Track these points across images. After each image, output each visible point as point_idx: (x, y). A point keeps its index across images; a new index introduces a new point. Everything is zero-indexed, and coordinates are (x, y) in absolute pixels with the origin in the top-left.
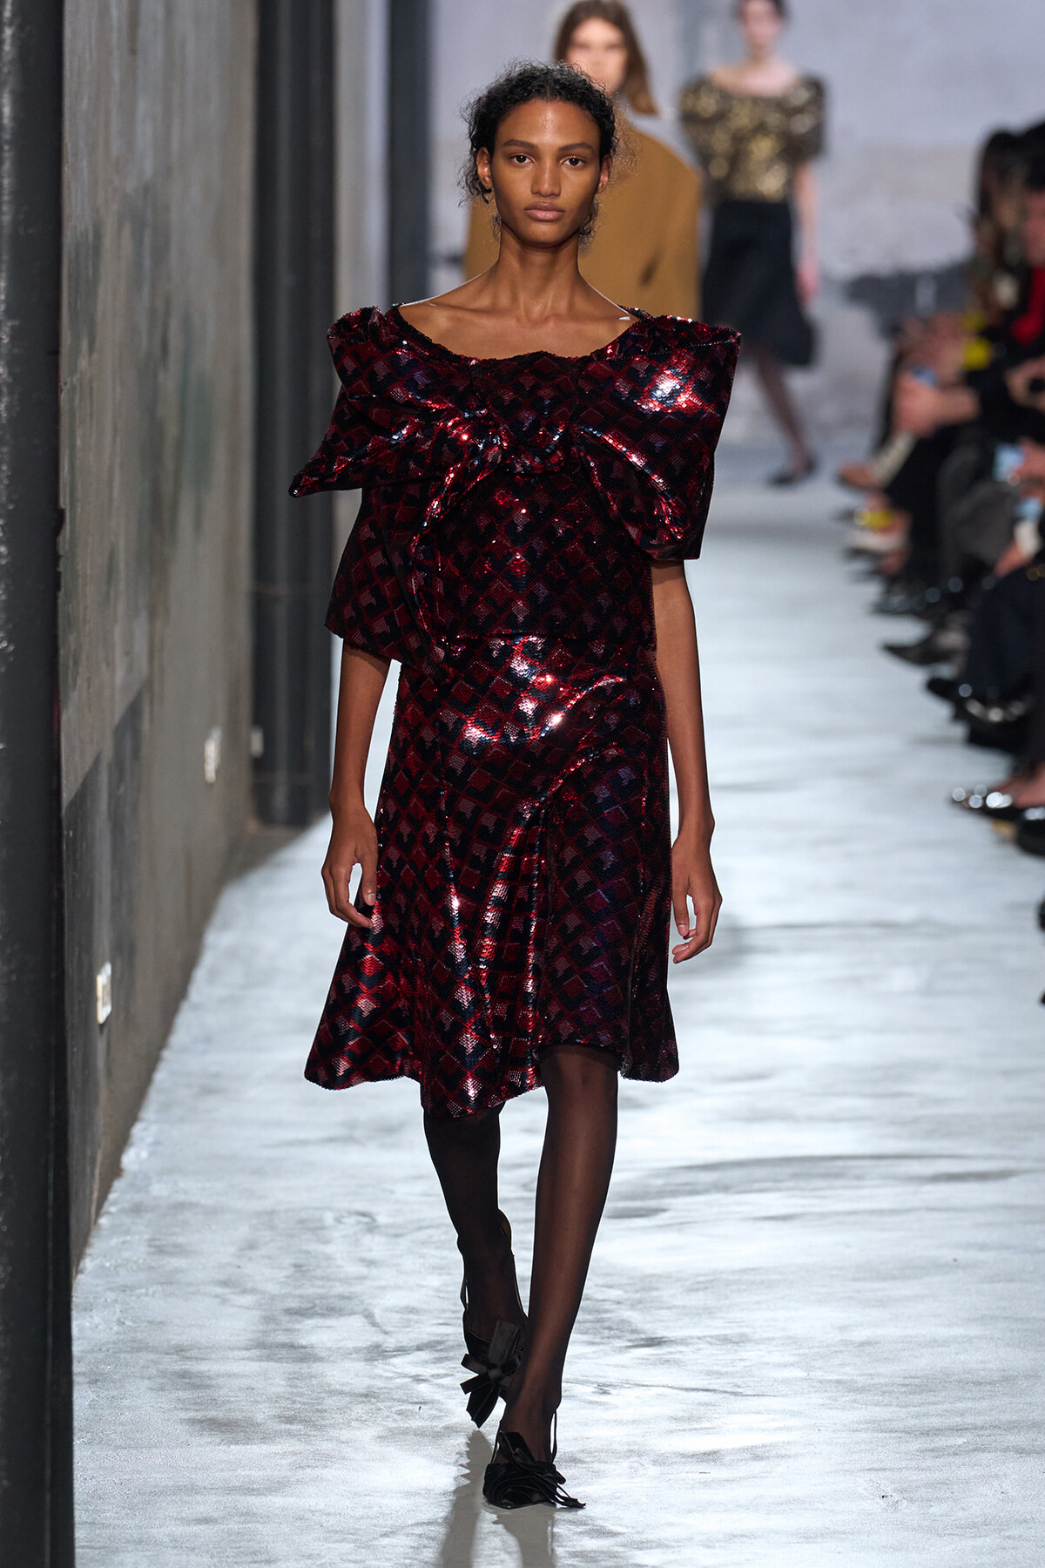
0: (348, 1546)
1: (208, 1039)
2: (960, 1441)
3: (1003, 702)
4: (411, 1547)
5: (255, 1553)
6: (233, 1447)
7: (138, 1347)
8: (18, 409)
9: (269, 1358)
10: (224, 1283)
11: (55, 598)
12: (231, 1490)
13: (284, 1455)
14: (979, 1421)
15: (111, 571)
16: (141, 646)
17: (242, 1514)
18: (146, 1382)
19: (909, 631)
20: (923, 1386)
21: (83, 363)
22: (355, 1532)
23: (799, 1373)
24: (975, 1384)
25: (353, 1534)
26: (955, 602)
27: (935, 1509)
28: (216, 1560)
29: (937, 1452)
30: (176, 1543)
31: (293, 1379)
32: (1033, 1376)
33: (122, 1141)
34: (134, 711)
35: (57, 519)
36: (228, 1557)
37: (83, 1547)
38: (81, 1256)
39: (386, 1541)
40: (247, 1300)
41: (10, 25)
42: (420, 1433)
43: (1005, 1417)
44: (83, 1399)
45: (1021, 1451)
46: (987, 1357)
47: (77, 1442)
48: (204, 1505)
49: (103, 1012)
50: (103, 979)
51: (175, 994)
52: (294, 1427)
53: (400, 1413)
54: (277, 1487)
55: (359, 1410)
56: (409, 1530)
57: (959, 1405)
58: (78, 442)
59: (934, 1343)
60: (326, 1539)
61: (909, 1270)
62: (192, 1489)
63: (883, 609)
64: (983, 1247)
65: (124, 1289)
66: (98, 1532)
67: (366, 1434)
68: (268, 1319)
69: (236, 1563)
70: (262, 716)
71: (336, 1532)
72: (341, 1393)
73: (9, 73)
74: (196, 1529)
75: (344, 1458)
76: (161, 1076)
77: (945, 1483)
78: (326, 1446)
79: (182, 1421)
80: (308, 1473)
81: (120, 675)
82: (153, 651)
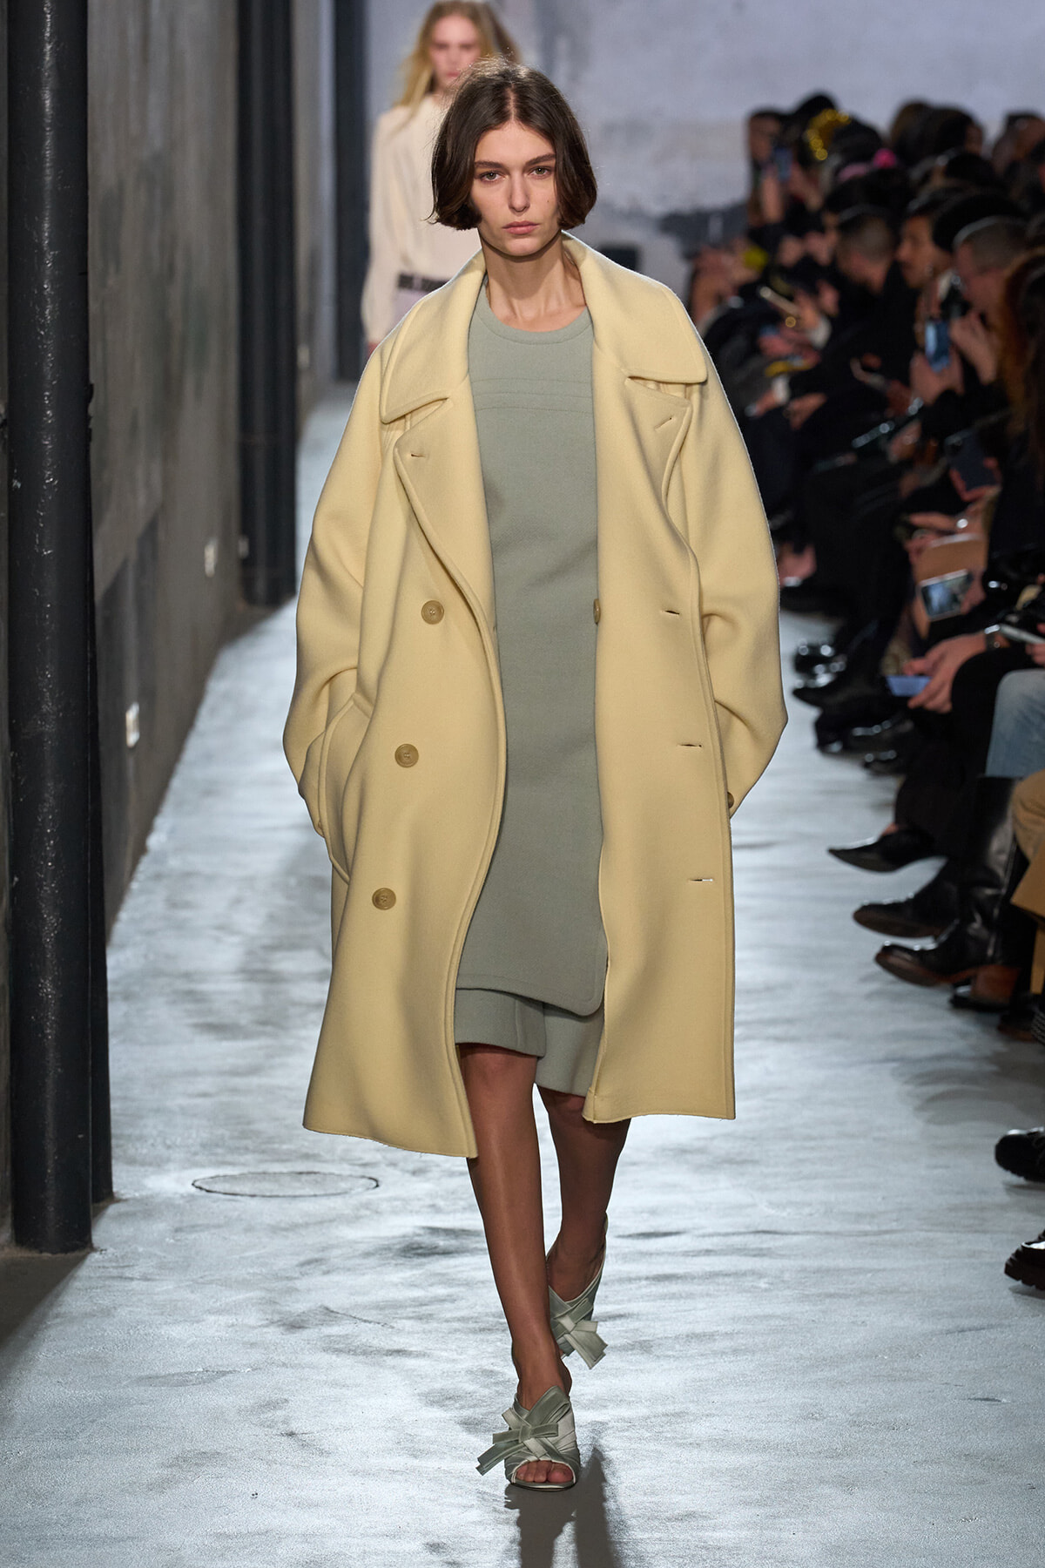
1: (208, 757)
5: (239, 1117)
6: (226, 1045)
7: (158, 974)
8: (58, 313)
9: (252, 980)
10: (220, 928)
12: (222, 1073)
13: (260, 1048)
15: (134, 427)
16: (156, 479)
17: (232, 1090)
18: (163, 999)
21: (111, 282)
28: (212, 1122)
30: (184, 1111)
31: (267, 995)
32: (787, 986)
33: (147, 829)
34: (152, 527)
35: (87, 392)
36: (220, 1120)
40: (235, 939)
41: (50, 43)
43: (768, 1015)
44: (116, 1013)
45: (778, 1039)
47: (111, 1042)
48: (204, 1084)
49: (132, 738)
50: (132, 715)
51: (185, 724)
52: (269, 1029)
54: (254, 1070)
62: (195, 1073)
65: (149, 933)
66: (126, 1104)
68: (251, 953)
69: (227, 1125)
70: (247, 528)
73: (49, 76)
74: (199, 1101)
76: (176, 783)
78: (290, 1042)
79: (188, 1025)
80: (277, 1060)
81: (142, 500)
82: (167, 482)
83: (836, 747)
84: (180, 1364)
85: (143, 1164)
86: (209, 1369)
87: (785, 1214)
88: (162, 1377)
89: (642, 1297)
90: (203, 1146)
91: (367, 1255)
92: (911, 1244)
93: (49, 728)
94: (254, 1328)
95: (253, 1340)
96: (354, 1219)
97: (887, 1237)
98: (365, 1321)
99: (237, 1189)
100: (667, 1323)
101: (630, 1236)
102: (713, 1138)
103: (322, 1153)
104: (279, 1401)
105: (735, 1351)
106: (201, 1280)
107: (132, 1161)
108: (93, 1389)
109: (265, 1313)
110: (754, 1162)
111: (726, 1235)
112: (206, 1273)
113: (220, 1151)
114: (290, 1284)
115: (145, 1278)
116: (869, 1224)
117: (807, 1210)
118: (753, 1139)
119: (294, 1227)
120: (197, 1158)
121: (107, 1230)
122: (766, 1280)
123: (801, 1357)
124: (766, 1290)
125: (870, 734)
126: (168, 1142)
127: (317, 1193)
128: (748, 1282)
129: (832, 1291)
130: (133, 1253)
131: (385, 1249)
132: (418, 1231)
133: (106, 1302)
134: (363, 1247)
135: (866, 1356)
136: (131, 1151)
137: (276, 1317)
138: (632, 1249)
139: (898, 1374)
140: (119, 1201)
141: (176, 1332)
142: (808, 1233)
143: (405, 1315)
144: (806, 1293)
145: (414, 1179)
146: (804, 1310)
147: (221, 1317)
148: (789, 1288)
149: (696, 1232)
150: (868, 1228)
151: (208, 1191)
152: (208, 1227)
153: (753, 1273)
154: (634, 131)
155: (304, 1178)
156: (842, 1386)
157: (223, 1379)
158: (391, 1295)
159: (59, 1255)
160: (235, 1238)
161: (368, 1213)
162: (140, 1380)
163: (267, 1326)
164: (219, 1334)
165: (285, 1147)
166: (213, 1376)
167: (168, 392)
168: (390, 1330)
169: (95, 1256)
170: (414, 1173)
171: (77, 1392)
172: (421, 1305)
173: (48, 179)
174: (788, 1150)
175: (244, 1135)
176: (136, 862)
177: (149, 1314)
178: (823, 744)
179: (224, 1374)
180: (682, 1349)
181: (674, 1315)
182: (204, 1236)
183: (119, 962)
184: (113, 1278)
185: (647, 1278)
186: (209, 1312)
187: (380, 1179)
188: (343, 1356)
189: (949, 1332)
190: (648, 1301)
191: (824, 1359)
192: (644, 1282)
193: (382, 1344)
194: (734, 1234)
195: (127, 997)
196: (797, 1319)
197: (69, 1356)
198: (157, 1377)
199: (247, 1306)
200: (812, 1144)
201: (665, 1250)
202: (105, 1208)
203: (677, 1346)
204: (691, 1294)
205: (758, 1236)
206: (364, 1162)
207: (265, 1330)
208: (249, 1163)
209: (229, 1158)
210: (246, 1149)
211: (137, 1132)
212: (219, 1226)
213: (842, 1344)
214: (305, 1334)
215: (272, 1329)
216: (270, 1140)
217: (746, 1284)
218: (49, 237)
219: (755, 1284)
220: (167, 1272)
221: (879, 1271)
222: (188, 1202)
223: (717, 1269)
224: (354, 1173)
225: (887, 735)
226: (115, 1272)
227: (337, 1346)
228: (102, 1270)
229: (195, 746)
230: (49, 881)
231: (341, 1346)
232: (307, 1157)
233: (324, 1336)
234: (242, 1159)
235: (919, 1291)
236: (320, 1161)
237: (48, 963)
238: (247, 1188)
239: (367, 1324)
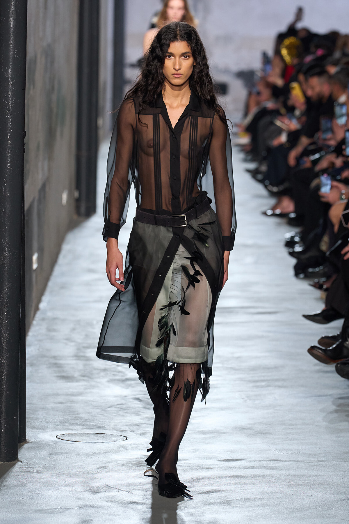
0: (99, 410)
1: (62, 274)
2: (263, 384)
3: (277, 185)
4: (116, 411)
5: (74, 412)
6: (69, 384)
7: (43, 356)
8: (14, 104)
9: (79, 359)
10: (67, 339)
11: (23, 155)
12: (67, 395)
13: (82, 386)
14: (269, 378)
16: (46, 168)
17: (71, 401)
18: (45, 366)
19: (252, 166)
20: (254, 369)
21: (31, 92)
22: (101, 406)
23: (220, 365)
24: (267, 368)
25: (100, 407)
26: (265, 158)
27: (257, 402)
28: (64, 414)
29: (257, 387)
30: (53, 409)
31: (85, 365)
32: (283, 366)
33: (39, 301)
34: (44, 186)
35: (24, 134)
36: (67, 413)
37: (28, 410)
38: (28, 331)
39: (109, 409)
40: (73, 344)
41: (13, 2)
42: (119, 380)
43: (275, 378)
44: (29, 370)
45: (280, 387)
46: (270, 361)
47: (27, 382)
48: (60, 399)
49: (35, 266)
50: (35, 257)
51: (54, 261)
52: (85, 378)
53: (114, 375)
54: (80, 394)
55: (102, 374)
56: (116, 406)
57: (263, 374)
58: (30, 113)
59: (256, 357)
60: (93, 408)
61: (249, 338)
62: (57, 395)
63: (245, 160)
64: (270, 332)
65: (40, 341)
66: (32, 406)
67: (104, 380)
68: (78, 349)
69: (69, 414)
70: (78, 187)
71: (96, 406)
72: (98, 369)
74: (59, 405)
75: (98, 387)
76: (50, 284)
77: (259, 395)
78: (93, 383)
79: (55, 376)
80: (89, 391)
81: (40, 176)
82: (49, 169)
83: (302, 276)
84: (51, 505)
85: (37, 429)
86: (62, 507)
87: (282, 454)
88: (45, 510)
89: (227, 484)
90: (60, 422)
91: (123, 465)
92: (330, 466)
93: (6, 262)
94: (80, 492)
95: (79, 497)
96: (118, 451)
97: (321, 463)
98: (122, 491)
99: (73, 440)
100: (237, 494)
101: (223, 461)
102: (255, 424)
103: (105, 426)
104: (89, 520)
105: (263, 505)
106: (59, 474)
107: (33, 428)
108: (18, 514)
109: (84, 487)
110: (270, 433)
111: (260, 461)
112: (61, 471)
113: (67, 424)
114: (93, 476)
115: (38, 472)
116: (314, 458)
117: (290, 452)
118: (270, 425)
119: (95, 454)
120: (58, 427)
121: (24, 453)
122: (275, 478)
123: (288, 508)
124: (274, 482)
125: (315, 271)
126: (47, 421)
127: (104, 441)
128: (267, 479)
129: (300, 483)
130: (33, 462)
131: (130, 463)
132: (142, 457)
133: (23, 481)
134: (121, 462)
135: (313, 508)
136: (33, 424)
137: (88, 488)
138: (224, 466)
139: (325, 515)
140: (28, 443)
141: (50, 493)
142: (290, 461)
143: (137, 489)
144: (290, 484)
145: (140, 437)
146: (289, 490)
147: (67, 488)
148: (283, 481)
149: (248, 460)
150: (313, 459)
151: (62, 440)
152: (62, 453)
153: (270, 475)
154: (227, 39)
155: (99, 435)
156: (303, 519)
157: (68, 511)
158: (132, 481)
159: (5, 463)
160: (73, 458)
161: (123, 449)
162: (36, 511)
163: (85, 492)
164: (66, 494)
165: (91, 423)
166: (64, 510)
167: (51, 134)
168: (132, 494)
169: (19, 464)
170: (141, 435)
171: (12, 515)
172: (143, 485)
173: (11, 53)
174: (283, 429)
175: (76, 419)
176: (35, 314)
177: (40, 486)
178: (297, 274)
179: (68, 509)
180: (243, 504)
181: (239, 491)
182: (60, 457)
183: (30, 351)
184: (26, 472)
185: (229, 477)
186: (63, 486)
187: (127, 437)
188: (113, 503)
189: (344, 500)
190: (230, 486)
191: (297, 509)
192: (228, 478)
193: (128, 499)
194: (262, 461)
195: (32, 365)
196: (287, 494)
197: (9, 501)
198: (43, 510)
199: (77, 484)
200: (292, 427)
201: (236, 466)
202: (23, 445)
203: (241, 503)
204: (246, 483)
205: (271, 461)
206: (122, 430)
207: (84, 493)
208: (79, 429)
209: (71, 427)
210: (77, 424)
211: (35, 417)
212: (66, 453)
213: (303, 503)
214: (99, 495)
215: (86, 493)
216: (86, 420)
217: (267, 480)
218: (11, 75)
219: (270, 480)
220: (47, 470)
221: (317, 476)
222: (54, 443)
223: (256, 474)
224: (118, 434)
225: (321, 272)
226: (27, 470)
227: (111, 500)
228: (22, 469)
229: (57, 270)
230: (5, 320)
231: (113, 500)
232: (100, 427)
233: (106, 496)
234: (75, 428)
235: (333, 484)
236: (105, 429)
237: (4, 351)
238: (77, 439)
239: (123, 492)
